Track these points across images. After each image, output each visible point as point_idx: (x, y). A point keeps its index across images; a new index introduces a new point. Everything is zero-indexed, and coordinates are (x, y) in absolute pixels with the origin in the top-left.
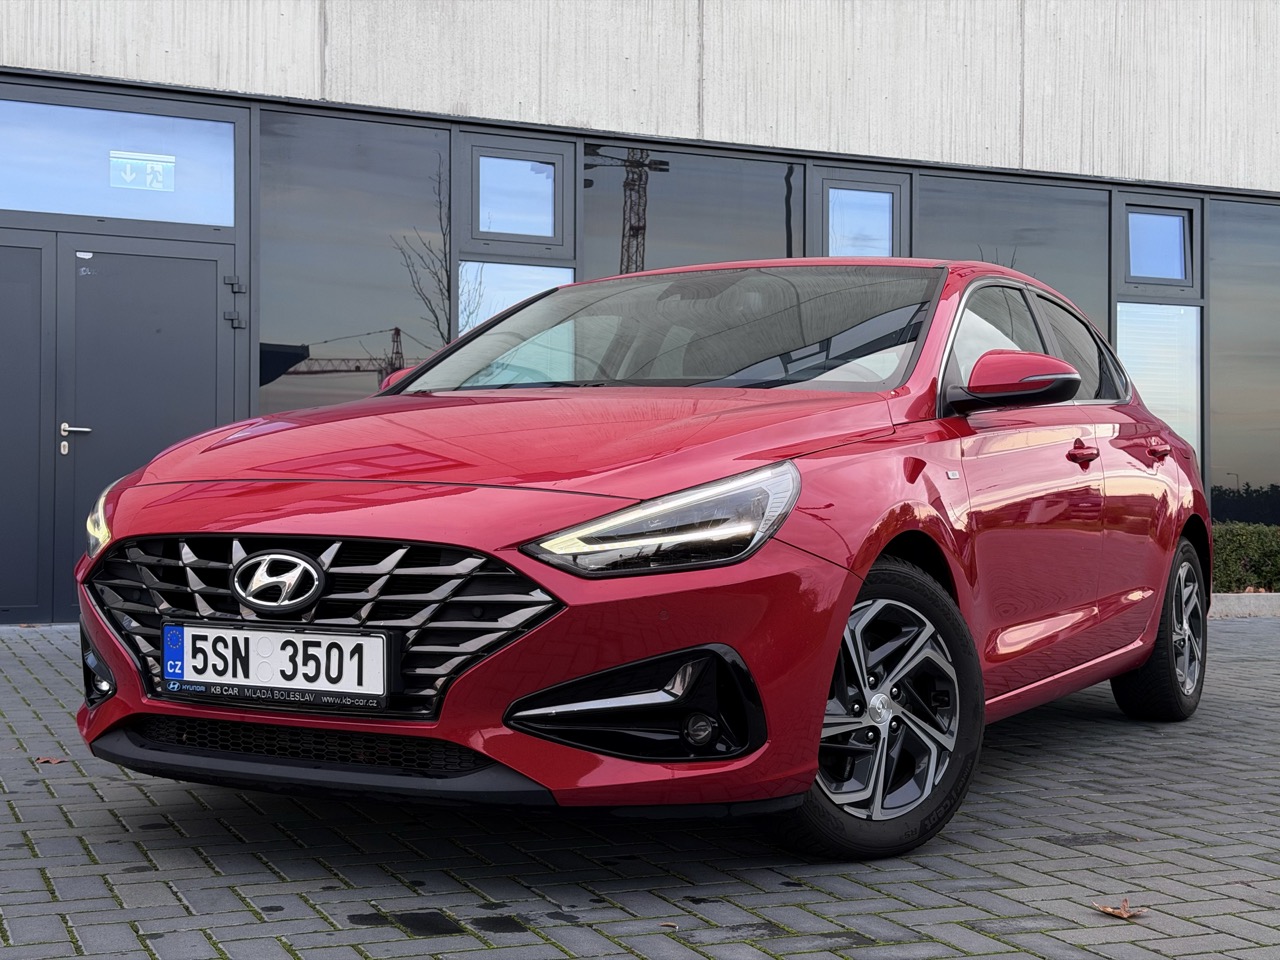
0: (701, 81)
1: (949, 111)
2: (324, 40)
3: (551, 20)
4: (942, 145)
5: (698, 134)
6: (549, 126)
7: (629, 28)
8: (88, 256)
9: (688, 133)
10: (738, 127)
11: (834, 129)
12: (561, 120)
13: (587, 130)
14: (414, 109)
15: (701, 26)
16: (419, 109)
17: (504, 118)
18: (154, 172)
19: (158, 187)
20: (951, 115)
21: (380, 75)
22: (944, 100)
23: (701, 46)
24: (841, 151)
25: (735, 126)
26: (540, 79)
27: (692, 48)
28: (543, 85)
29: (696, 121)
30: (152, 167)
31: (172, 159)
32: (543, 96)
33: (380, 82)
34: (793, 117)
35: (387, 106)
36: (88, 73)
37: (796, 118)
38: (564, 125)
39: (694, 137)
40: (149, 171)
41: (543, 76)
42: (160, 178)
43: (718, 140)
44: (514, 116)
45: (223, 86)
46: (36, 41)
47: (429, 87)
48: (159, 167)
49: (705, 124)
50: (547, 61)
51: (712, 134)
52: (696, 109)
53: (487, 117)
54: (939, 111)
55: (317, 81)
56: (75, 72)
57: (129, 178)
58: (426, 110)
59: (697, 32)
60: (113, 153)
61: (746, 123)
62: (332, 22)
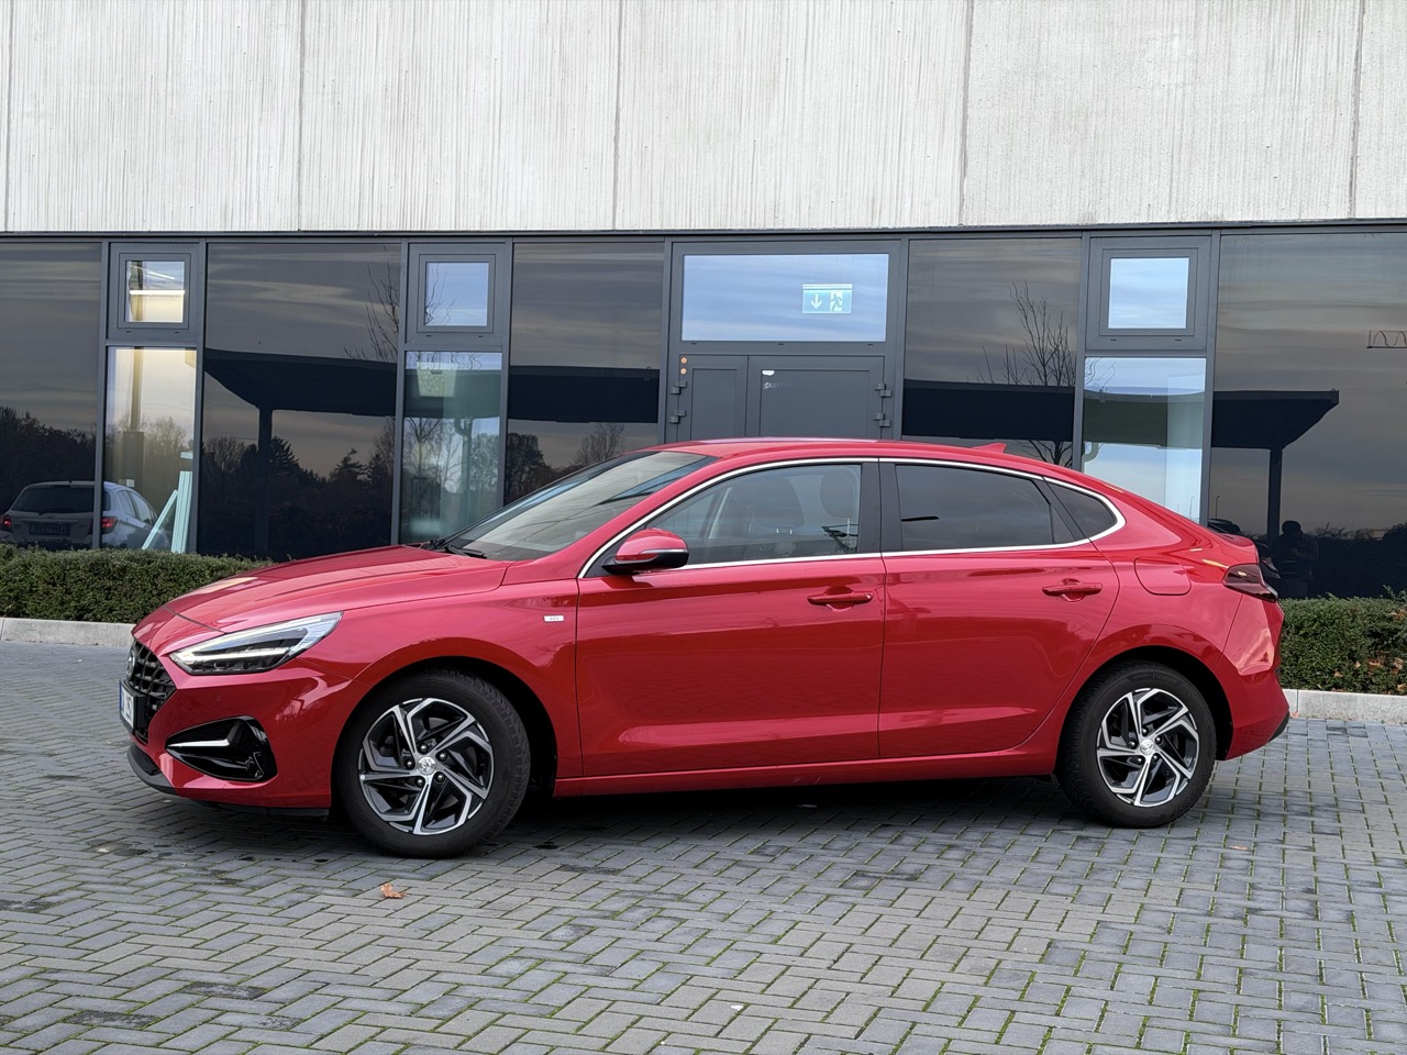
0: (1354, 159)
2: (964, 173)
3: (1185, 122)
5: (1350, 213)
6: (1180, 223)
7: (1271, 116)
8: (770, 373)
9: (1339, 213)
10: (1398, 201)
12: (1191, 216)
13: (1221, 222)
14: (1044, 223)
15: (1356, 103)
16: (1048, 223)
17: (1132, 222)
18: (836, 299)
19: (838, 310)
21: (1012, 197)
23: (1356, 123)
25: (1393, 201)
26: (1171, 180)
27: (1346, 126)
28: (1175, 184)
29: (1347, 200)
30: (835, 295)
31: (850, 286)
32: (1174, 195)
33: (1012, 204)
35: (1020, 224)
36: (772, 227)
38: (1195, 220)
39: (1343, 217)
40: (832, 297)
41: (1175, 176)
42: (841, 303)
43: (1373, 217)
44: (1143, 219)
45: (876, 225)
46: (734, 207)
47: (1059, 201)
48: (840, 294)
49: (1357, 201)
50: (1180, 161)
51: (1365, 211)
52: (1348, 187)
53: (1116, 222)
55: (956, 209)
56: (762, 227)
57: (816, 305)
58: (1055, 223)
59: (1351, 108)
60: (804, 286)
62: (970, 157)
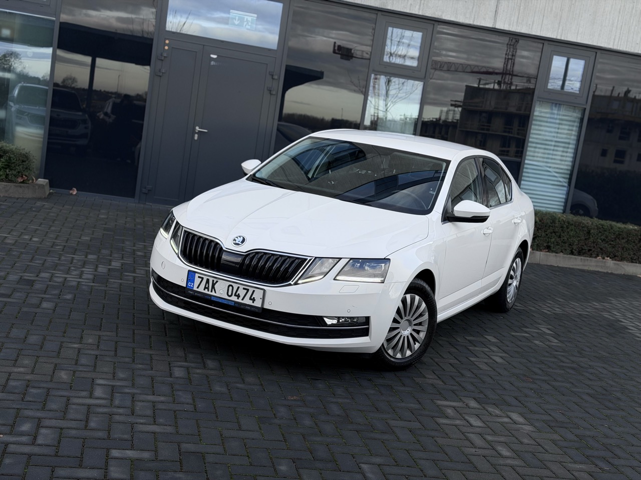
1: (621, 24)
4: (614, 39)
5: (493, 25)
6: (423, 16)
8: (214, 56)
9: (488, 24)
10: (513, 23)
11: (561, 28)
12: (429, 13)
13: (440, 19)
14: (362, 3)
16: (364, 3)
17: (402, 10)
18: (247, 21)
20: (622, 26)
22: (620, 18)
24: (563, 39)
25: (512, 23)
29: (493, 18)
30: (247, 19)
31: (256, 15)
34: (541, 21)
35: (350, 1)
37: (543, 21)
38: (430, 15)
39: (490, 26)
40: (245, 20)
42: (250, 24)
43: (502, 28)
44: (407, 10)
48: (250, 19)
49: (497, 20)
51: (499, 25)
52: (494, 13)
53: (395, 9)
54: (616, 23)
57: (237, 23)
58: (367, 4)
60: (232, 11)
61: (518, 21)
